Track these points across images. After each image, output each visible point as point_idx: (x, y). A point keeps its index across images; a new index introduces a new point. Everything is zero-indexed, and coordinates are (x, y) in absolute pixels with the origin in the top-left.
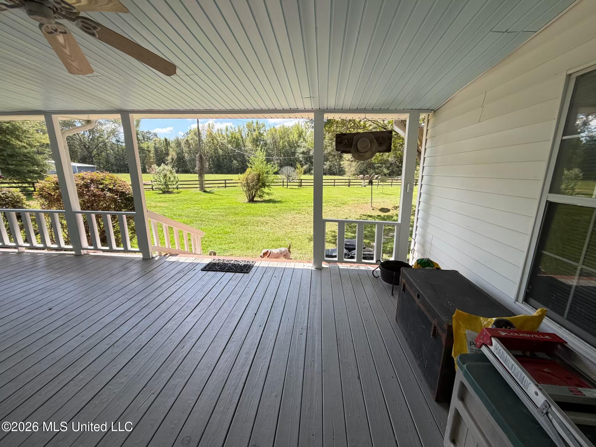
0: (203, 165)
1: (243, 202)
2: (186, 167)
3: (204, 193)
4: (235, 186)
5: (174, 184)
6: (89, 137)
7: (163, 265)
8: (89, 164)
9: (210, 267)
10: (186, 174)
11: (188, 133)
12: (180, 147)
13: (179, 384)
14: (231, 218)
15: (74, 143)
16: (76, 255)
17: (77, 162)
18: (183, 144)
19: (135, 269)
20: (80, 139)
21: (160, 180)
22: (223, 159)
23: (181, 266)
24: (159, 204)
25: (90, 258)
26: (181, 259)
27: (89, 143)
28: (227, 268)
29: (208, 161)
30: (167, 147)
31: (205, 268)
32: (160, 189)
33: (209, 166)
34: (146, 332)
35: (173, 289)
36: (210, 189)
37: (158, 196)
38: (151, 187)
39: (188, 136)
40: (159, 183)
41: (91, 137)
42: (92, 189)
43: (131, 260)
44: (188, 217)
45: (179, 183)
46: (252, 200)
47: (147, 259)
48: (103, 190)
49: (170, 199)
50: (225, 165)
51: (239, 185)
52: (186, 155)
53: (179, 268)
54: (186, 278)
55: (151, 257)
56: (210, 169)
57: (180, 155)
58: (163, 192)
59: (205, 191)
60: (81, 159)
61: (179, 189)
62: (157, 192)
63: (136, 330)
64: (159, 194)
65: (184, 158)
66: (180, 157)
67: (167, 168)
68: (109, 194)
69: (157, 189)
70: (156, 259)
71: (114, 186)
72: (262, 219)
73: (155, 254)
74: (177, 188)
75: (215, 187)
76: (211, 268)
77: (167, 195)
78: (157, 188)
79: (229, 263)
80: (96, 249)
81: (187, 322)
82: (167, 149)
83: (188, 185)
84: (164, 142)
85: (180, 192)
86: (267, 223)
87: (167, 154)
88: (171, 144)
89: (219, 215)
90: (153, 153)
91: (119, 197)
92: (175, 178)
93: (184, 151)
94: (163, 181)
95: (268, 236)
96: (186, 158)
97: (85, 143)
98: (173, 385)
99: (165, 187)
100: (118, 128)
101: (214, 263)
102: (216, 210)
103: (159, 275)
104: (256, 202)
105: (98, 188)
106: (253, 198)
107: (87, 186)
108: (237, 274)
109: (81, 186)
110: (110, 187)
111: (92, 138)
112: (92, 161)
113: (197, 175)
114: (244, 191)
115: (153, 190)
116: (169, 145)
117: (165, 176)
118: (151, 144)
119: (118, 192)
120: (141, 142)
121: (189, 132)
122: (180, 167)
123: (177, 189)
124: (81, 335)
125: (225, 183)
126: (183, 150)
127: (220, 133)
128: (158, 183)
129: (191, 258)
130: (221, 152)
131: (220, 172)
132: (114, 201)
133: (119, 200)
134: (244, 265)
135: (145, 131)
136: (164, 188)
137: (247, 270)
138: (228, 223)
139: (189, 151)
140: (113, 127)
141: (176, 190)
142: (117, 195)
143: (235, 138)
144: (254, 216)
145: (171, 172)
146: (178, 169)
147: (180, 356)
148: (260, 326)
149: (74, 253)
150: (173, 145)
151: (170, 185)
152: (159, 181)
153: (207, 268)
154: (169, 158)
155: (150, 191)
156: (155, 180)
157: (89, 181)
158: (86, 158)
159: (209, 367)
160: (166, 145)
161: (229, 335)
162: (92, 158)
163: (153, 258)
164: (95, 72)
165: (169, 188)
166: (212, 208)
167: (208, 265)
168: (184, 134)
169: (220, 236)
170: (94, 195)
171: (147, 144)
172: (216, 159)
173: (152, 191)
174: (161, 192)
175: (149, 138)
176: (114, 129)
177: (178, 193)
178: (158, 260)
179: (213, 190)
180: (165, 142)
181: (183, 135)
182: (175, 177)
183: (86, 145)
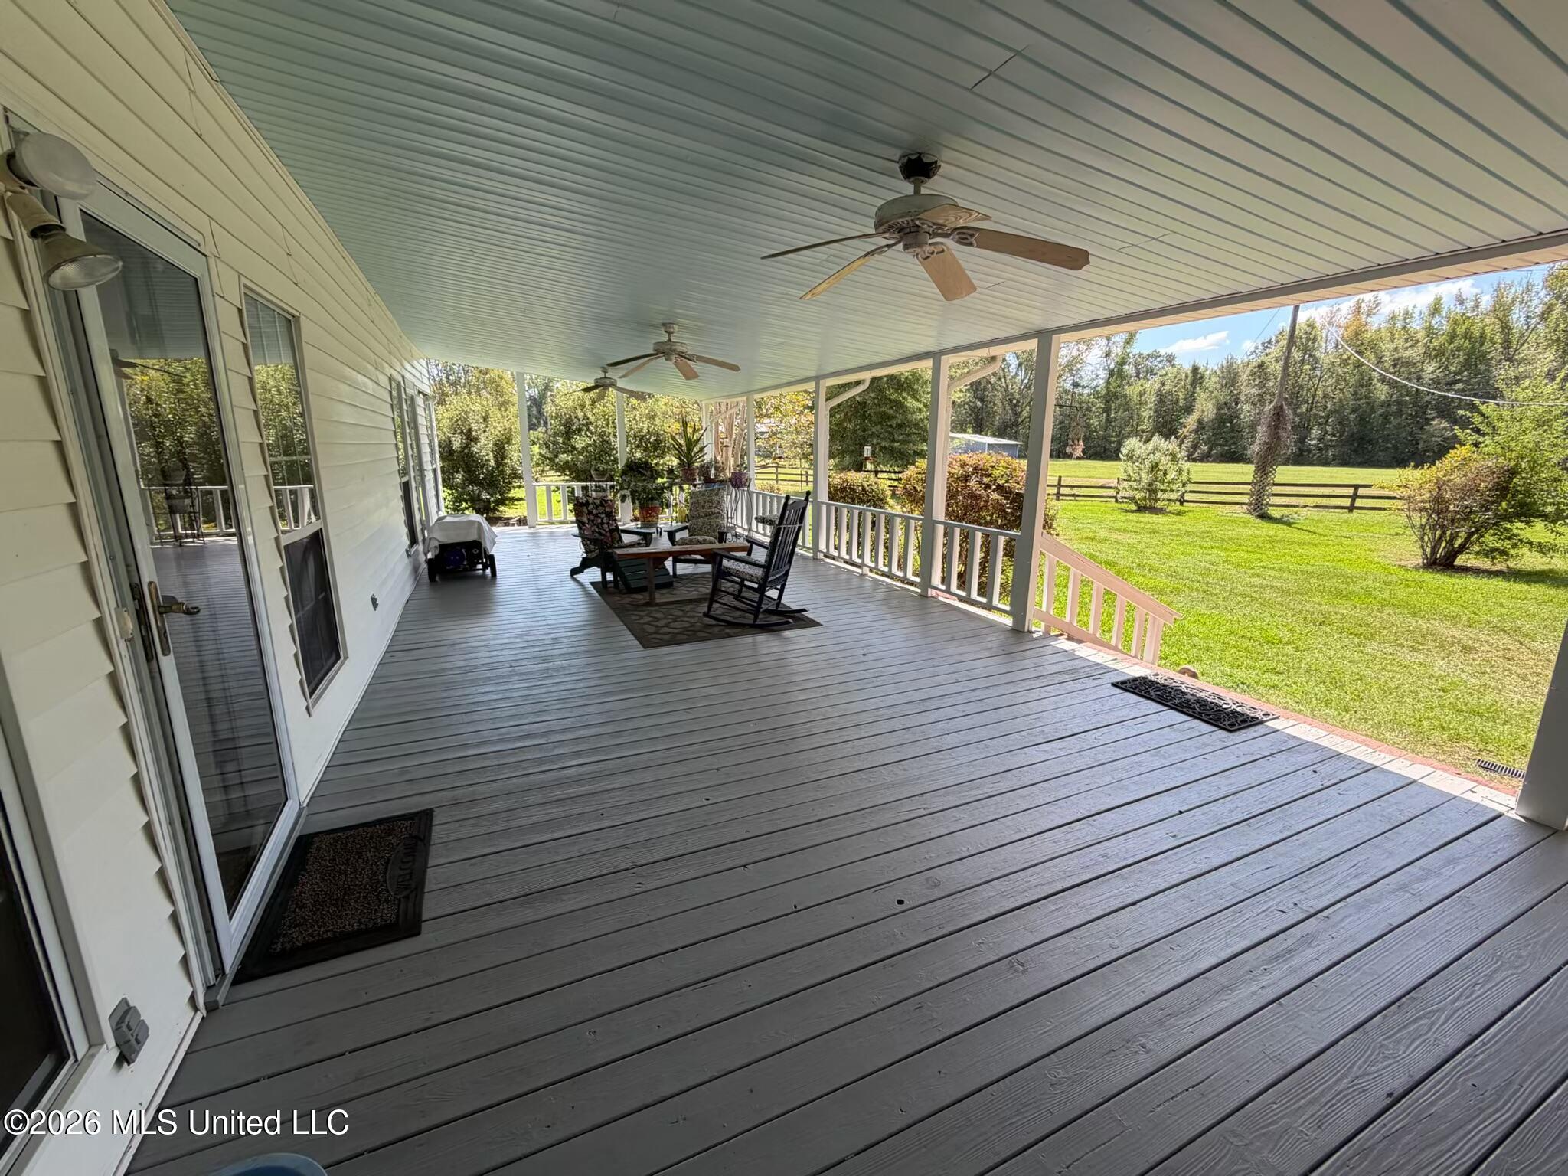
0: (1279, 438)
1: (1402, 563)
2: (1235, 443)
3: (1258, 521)
4: (1380, 509)
5: (1172, 491)
6: (1022, 381)
7: (1041, 649)
8: (1010, 438)
9: (1140, 687)
10: (1227, 465)
11: (1270, 342)
12: (1233, 386)
13: (963, 821)
14: (1316, 604)
15: (995, 396)
16: (921, 595)
17: (991, 436)
18: (1244, 376)
19: (994, 640)
20: (1007, 386)
21: (1138, 478)
22: (1385, 417)
23: (1076, 662)
24: (1115, 536)
25: (938, 604)
26: (1084, 651)
27: (1019, 394)
28: (1177, 701)
29: (1320, 424)
30: (1195, 388)
31: (1124, 682)
32: (1132, 499)
33: (1319, 440)
34: (956, 734)
35: (1035, 694)
36: (1286, 511)
37: (1123, 516)
38: (1112, 493)
39: (1268, 351)
40: (1134, 484)
41: (1026, 381)
42: (972, 483)
43: (993, 625)
44: (1174, 575)
45: (1189, 487)
46: (1443, 562)
47: (1019, 631)
48: (988, 486)
49: (1148, 526)
50: (1387, 439)
51: (1399, 504)
52: (1247, 408)
53: (1069, 665)
54: (1070, 686)
55: (1026, 630)
56: (1320, 449)
57: (1225, 411)
58: (1139, 508)
59: (1264, 517)
60: (999, 429)
61: (1185, 504)
62: (1124, 506)
63: (945, 725)
64: (1127, 511)
65: (1238, 417)
66: (1225, 414)
67: (1165, 447)
68: (995, 496)
69: (1125, 500)
70: (1035, 636)
71: (1007, 482)
72: (1446, 629)
73: (1037, 628)
74: (1182, 501)
75: (1305, 506)
76: (1137, 687)
77: (1146, 518)
78: (1126, 498)
79: (1192, 695)
80: (948, 591)
81: (1026, 754)
82: (1192, 396)
83: (1216, 494)
84: (1187, 377)
85: (1185, 512)
86: (1467, 649)
87: (1189, 409)
88: (1207, 380)
89: (1272, 587)
90: (1151, 408)
91: (1011, 503)
92: (1180, 474)
93: (1243, 398)
94: (1146, 478)
95: (1443, 690)
96: (1242, 416)
97: (1012, 394)
98: (954, 817)
99: (1147, 495)
100: (1084, 355)
101: (1151, 681)
102: (1272, 573)
103: (1027, 663)
104: (1464, 570)
105: (980, 483)
106: (1453, 554)
107: (966, 478)
108: (1196, 722)
109: (958, 478)
110: (1001, 482)
111: (1026, 384)
112: (1016, 433)
113: (1251, 468)
114: (1413, 526)
115: (1116, 501)
116: (1201, 383)
117: (1155, 466)
118: (1152, 385)
119: (1010, 492)
120: (1128, 383)
121: (1273, 340)
122: (1217, 445)
123: (1181, 504)
124: (881, 699)
125: (1355, 497)
126: (1239, 394)
127: (1399, 325)
128: (1132, 483)
129: (1105, 655)
130: (1382, 392)
131: (1359, 460)
132: (1001, 510)
133: (1008, 508)
134: (1233, 712)
135: (1145, 353)
136: (1145, 499)
137: (1232, 725)
138: (1293, 616)
139: (1259, 395)
140: (1075, 353)
141: (1177, 506)
142: (1007, 498)
143: (1467, 335)
144: (1415, 615)
145: (1174, 458)
146: (1211, 449)
147: (986, 790)
148: (1174, 836)
149: (919, 590)
150: (1212, 382)
151: (1162, 490)
152: (1135, 481)
153: (1128, 685)
154: (1191, 421)
155: (1108, 504)
156: (1126, 478)
157: (971, 470)
158: (1006, 427)
159: (1020, 831)
160: (1191, 385)
161: (1090, 811)
162: (1017, 426)
163: (1030, 632)
164: (978, 289)
165: (1157, 500)
166: (1262, 567)
167: (1135, 680)
168: (1256, 348)
169: (1245, 643)
170: (973, 496)
171: (1142, 386)
172: (1353, 416)
173: (1113, 504)
174: (1133, 507)
175: (1151, 371)
176: (1074, 358)
177: (1179, 514)
178: (1037, 639)
179: (1296, 516)
180: (1190, 376)
181: (1253, 349)
182: (1180, 471)
183: (1014, 398)
